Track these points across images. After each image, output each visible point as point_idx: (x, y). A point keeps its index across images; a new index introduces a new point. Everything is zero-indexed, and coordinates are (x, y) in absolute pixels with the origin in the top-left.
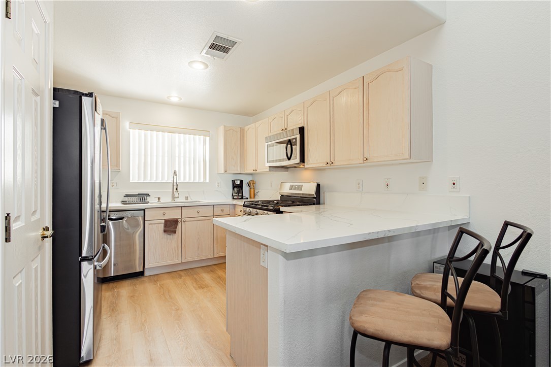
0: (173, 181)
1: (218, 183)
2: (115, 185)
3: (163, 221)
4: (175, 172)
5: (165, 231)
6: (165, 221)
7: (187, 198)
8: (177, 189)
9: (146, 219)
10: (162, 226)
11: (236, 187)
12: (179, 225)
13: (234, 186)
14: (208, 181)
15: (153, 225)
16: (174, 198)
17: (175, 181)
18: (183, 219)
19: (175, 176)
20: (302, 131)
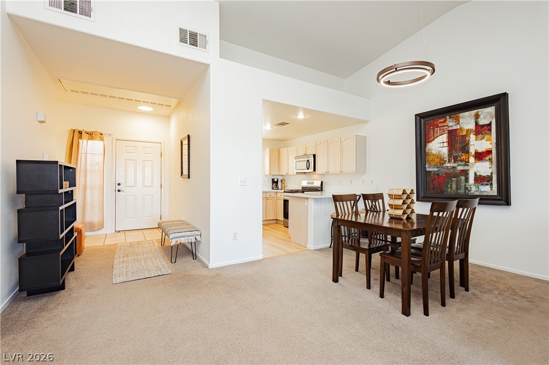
11: (275, 182)
20: (314, 156)
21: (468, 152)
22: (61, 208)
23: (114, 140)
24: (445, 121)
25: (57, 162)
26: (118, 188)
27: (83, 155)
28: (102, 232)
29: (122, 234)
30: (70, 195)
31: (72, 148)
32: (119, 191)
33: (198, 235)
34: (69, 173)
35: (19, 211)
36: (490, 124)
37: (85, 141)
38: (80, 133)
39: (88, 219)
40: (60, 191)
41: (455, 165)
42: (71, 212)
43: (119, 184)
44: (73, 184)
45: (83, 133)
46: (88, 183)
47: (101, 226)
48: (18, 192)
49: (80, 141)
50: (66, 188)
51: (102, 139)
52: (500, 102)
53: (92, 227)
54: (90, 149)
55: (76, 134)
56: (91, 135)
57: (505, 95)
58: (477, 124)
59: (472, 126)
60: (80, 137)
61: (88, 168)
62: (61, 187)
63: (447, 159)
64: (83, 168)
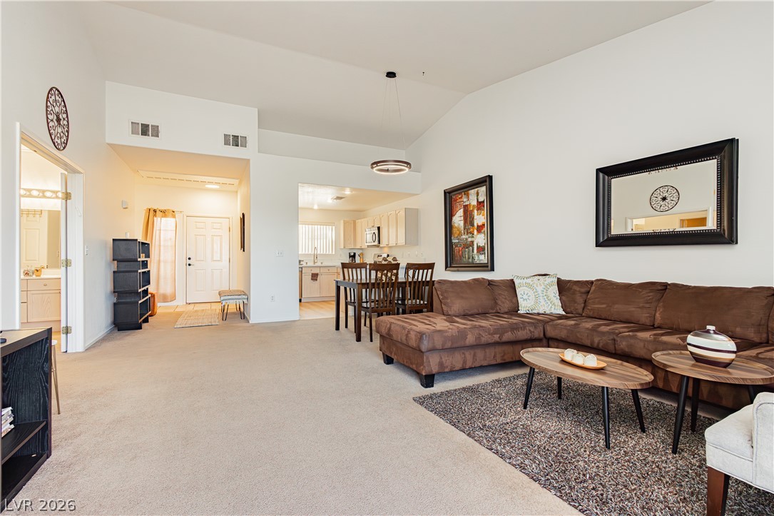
0: (314, 253)
1: (341, 254)
5: (312, 279)
6: (312, 274)
7: (322, 262)
8: (316, 258)
10: (310, 276)
11: (351, 257)
12: (319, 276)
14: (334, 253)
16: (315, 262)
18: (320, 273)
19: (315, 250)
20: (379, 228)
21: (473, 225)
22: (139, 271)
23: (185, 217)
24: (461, 198)
25: (137, 240)
26: (189, 262)
27: (158, 232)
28: (174, 303)
29: (192, 306)
30: (145, 264)
31: (148, 225)
32: (189, 265)
33: (244, 299)
34: (145, 247)
35: (114, 272)
36: (484, 202)
37: (159, 219)
38: (155, 211)
39: (162, 291)
40: (139, 260)
41: (467, 237)
42: (146, 278)
43: (189, 259)
44: (148, 256)
45: (157, 211)
46: (162, 258)
47: (173, 298)
48: (114, 260)
49: (155, 218)
50: (142, 258)
51: (174, 217)
52: (487, 181)
53: (165, 299)
54: (164, 227)
55: (152, 212)
56: (164, 213)
57: (490, 177)
58: (477, 200)
59: (474, 203)
60: (155, 215)
61: (162, 244)
62: (140, 257)
63: (463, 232)
64: (157, 243)
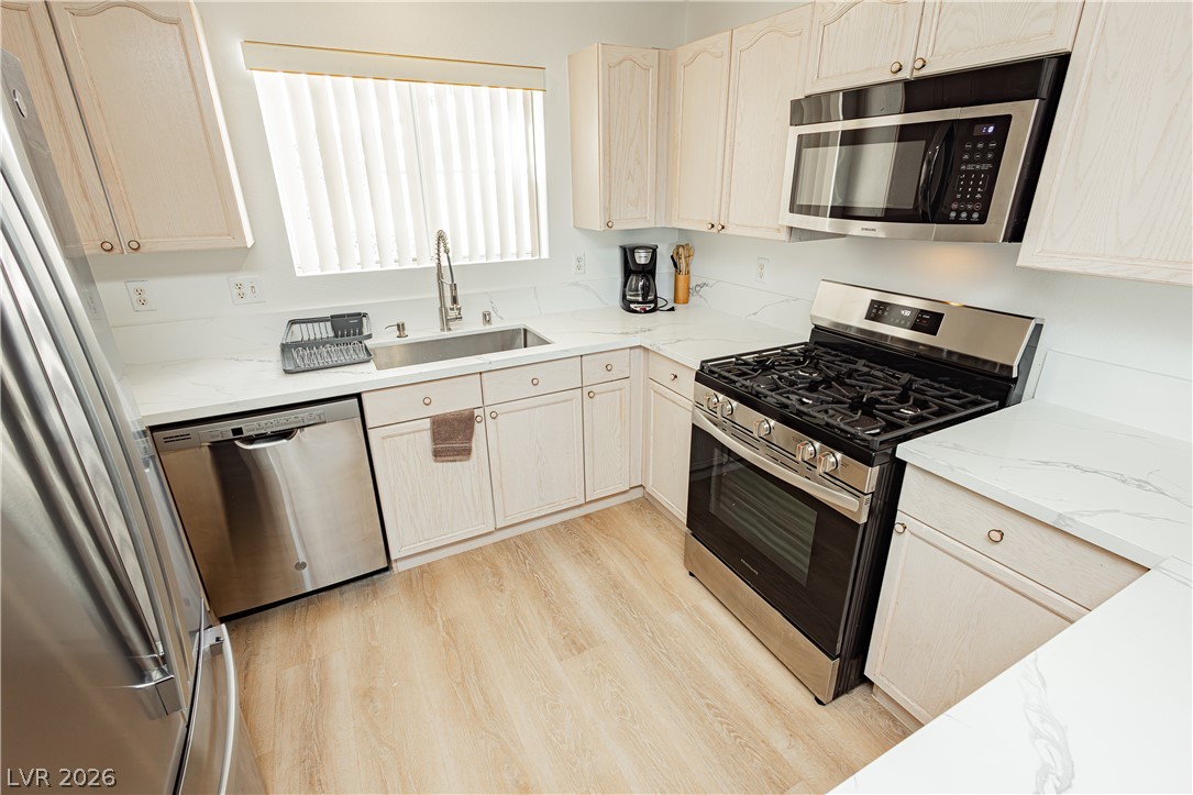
0: (439, 265)
1: (579, 260)
2: (246, 290)
3: (427, 423)
4: (441, 237)
5: (437, 454)
6: (433, 423)
7: (487, 318)
8: (455, 300)
9: (369, 425)
10: (427, 437)
11: (636, 273)
12: (479, 428)
13: (630, 269)
14: (545, 254)
15: (397, 439)
16: (446, 322)
17: (445, 263)
18: (488, 410)
19: (442, 249)
